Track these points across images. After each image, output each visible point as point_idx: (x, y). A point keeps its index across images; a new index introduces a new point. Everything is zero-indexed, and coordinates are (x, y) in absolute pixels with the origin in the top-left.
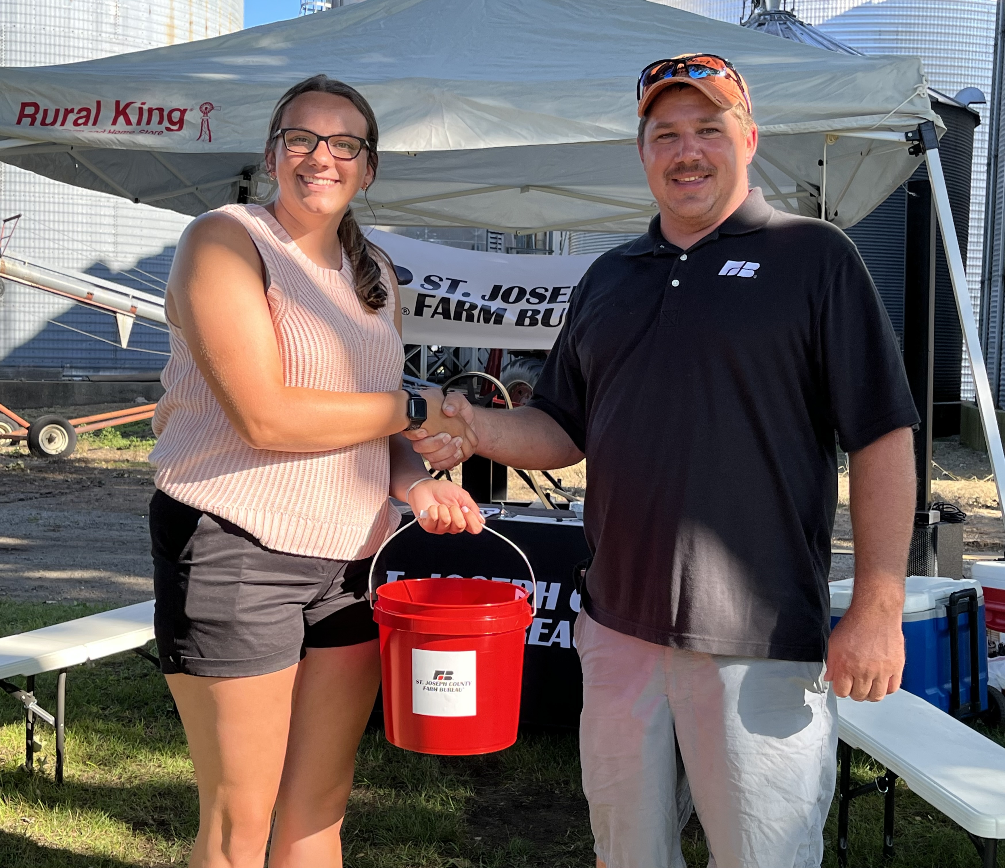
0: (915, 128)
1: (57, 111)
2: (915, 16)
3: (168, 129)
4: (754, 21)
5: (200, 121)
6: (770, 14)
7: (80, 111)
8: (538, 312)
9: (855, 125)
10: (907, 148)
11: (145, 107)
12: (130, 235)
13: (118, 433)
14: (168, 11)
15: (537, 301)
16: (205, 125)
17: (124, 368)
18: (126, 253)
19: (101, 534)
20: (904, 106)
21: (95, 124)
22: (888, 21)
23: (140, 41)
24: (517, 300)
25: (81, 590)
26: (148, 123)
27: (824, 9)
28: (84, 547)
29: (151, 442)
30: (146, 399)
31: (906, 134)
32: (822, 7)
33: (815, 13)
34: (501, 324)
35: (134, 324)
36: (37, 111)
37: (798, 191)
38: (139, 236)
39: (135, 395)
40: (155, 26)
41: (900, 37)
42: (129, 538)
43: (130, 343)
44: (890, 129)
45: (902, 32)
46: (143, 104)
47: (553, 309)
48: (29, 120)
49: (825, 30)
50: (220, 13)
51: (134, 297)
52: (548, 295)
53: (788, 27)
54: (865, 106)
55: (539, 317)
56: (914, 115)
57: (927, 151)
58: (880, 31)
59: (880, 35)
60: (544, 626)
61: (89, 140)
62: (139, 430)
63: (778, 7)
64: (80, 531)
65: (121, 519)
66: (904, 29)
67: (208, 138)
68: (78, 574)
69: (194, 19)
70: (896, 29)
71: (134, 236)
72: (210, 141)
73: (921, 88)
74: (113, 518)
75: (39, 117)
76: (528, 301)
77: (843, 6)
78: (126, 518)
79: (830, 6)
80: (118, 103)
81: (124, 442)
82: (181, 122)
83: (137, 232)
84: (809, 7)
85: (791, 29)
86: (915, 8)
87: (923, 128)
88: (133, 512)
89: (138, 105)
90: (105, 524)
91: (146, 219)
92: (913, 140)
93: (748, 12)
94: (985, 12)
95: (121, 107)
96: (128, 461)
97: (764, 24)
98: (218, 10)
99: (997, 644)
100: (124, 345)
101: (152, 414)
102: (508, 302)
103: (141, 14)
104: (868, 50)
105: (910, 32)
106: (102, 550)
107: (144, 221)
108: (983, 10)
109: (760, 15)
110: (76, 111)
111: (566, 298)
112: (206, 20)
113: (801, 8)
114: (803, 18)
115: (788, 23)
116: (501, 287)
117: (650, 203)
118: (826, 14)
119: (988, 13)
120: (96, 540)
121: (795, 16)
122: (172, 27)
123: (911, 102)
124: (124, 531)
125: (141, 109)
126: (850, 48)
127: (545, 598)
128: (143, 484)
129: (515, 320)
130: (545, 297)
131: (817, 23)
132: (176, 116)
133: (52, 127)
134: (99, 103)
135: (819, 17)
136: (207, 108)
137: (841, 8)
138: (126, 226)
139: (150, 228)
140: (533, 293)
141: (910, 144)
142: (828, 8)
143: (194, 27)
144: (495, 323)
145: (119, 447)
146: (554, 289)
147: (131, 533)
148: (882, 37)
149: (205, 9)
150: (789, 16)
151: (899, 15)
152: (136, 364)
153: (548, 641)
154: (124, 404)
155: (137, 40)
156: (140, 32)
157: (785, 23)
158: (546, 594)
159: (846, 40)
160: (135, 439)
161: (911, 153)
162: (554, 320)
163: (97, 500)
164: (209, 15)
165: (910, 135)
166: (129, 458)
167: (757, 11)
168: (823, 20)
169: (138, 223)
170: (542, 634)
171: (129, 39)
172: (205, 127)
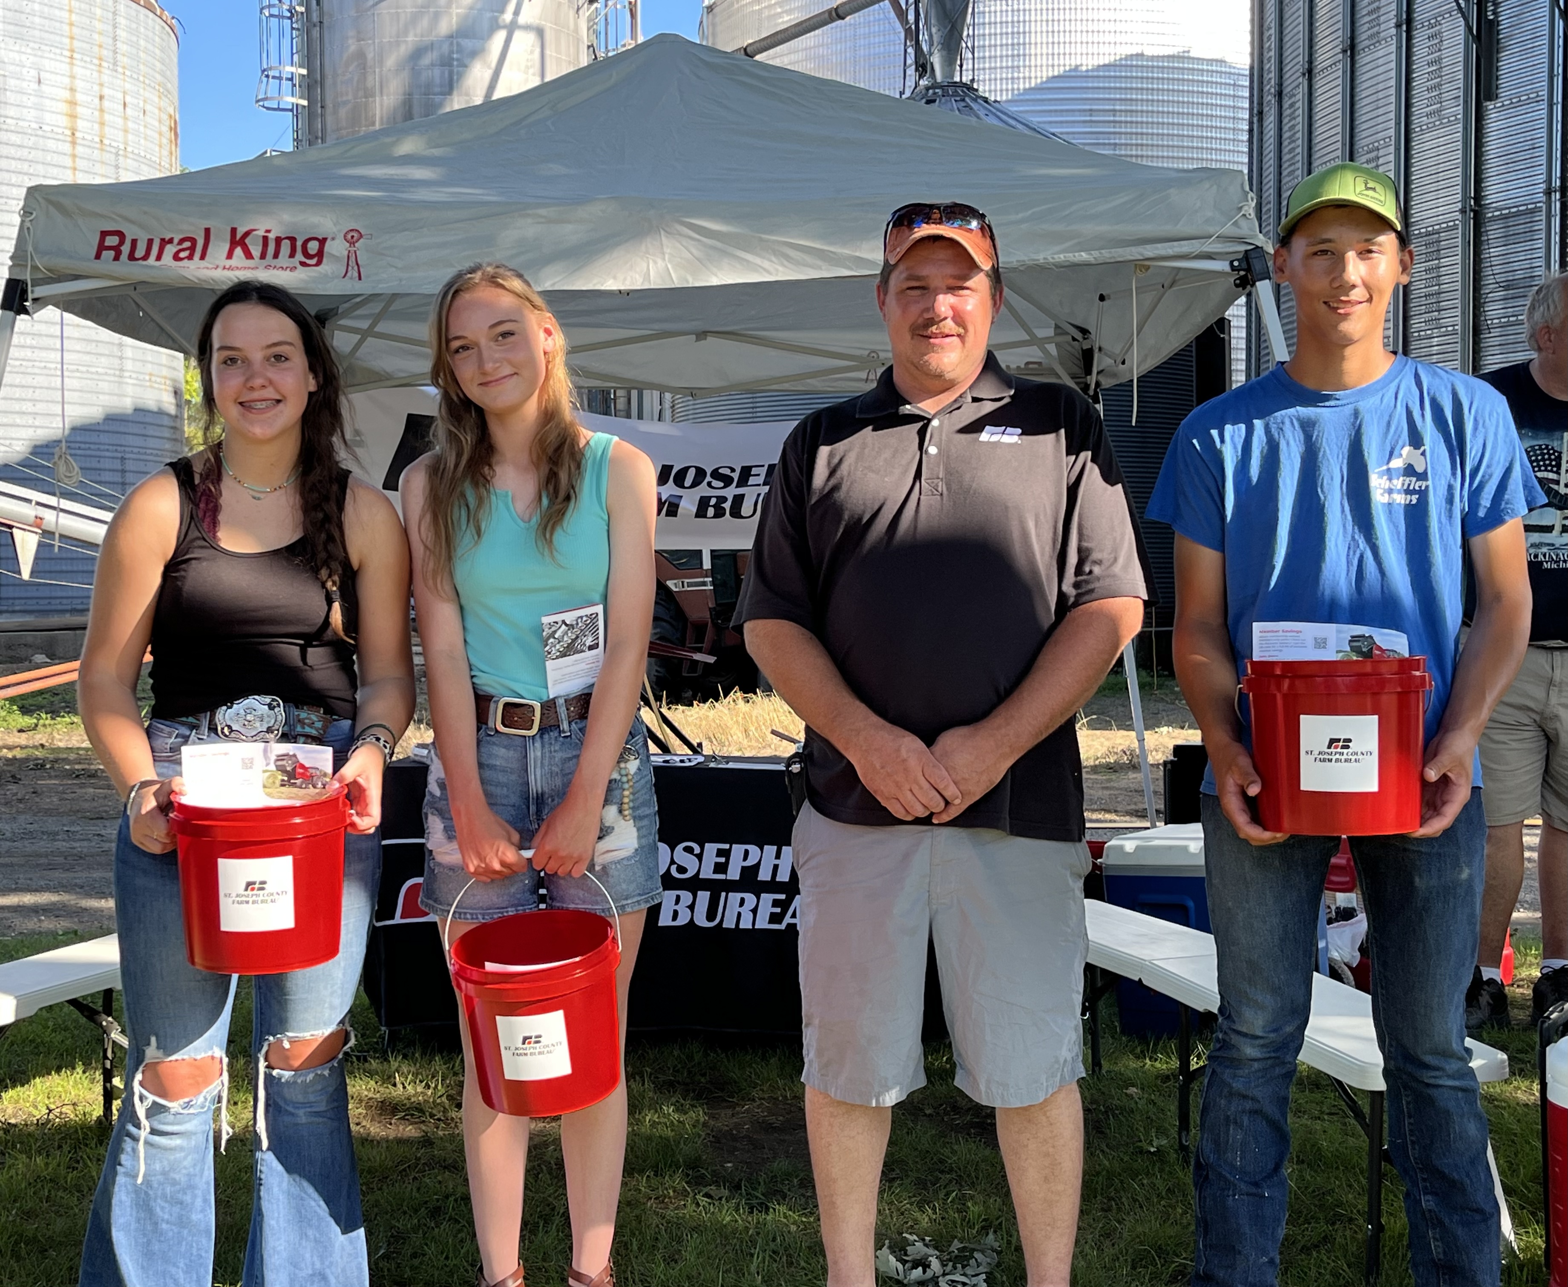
0: (1240, 256)
1: (150, 242)
2: (1137, 89)
3: (303, 264)
4: (920, 96)
5: (346, 253)
6: (941, 87)
7: (182, 241)
8: (724, 499)
9: (1170, 252)
10: (1232, 280)
11: (272, 236)
12: (18, 413)
13: (15, 708)
14: (67, 80)
15: (721, 484)
16: (353, 259)
17: (14, 612)
18: (12, 439)
19: (43, 845)
20: (1228, 229)
21: (202, 258)
22: (1101, 96)
23: (26, 124)
24: (695, 484)
25: (40, 921)
26: (276, 256)
27: (1013, 78)
28: (23, 865)
29: (67, 719)
30: (48, 656)
31: (1231, 263)
32: (1010, 76)
33: (1001, 84)
34: (675, 516)
35: (40, 545)
36: (122, 242)
37: (1056, 334)
38: (30, 413)
39: (30, 651)
40: (47, 102)
41: (1117, 119)
42: (85, 850)
43: (33, 573)
44: (1209, 256)
45: (1121, 111)
46: (268, 231)
47: (743, 496)
48: (112, 253)
49: (1016, 109)
50: (144, 83)
51: (38, 504)
52: (736, 476)
53: (967, 106)
54: (1183, 228)
55: (727, 506)
56: (1240, 240)
57: (1258, 284)
58: (1091, 110)
59: (1091, 115)
60: (776, 903)
61: (199, 279)
62: (45, 702)
63: (952, 77)
64: (8, 843)
65: (64, 825)
66: (1123, 108)
67: (356, 274)
68: (28, 899)
69: (106, 91)
70: (1111, 107)
71: (24, 413)
72: (360, 278)
73: (1246, 208)
74: (52, 824)
75: (126, 249)
76: (709, 484)
77: (1039, 74)
78: (72, 823)
79: (1021, 75)
80: (234, 231)
81: (28, 721)
82: (320, 254)
83: (28, 407)
84: (993, 76)
85: (971, 109)
86: (1137, 77)
87: (1253, 255)
88: (79, 815)
89: (261, 233)
90: (43, 833)
91: (41, 388)
92: (1239, 270)
93: (910, 83)
94: (1230, 84)
95: (238, 236)
96: (42, 746)
97: (934, 101)
98: (141, 79)
99: (1333, 908)
100: (26, 575)
101: (74, 676)
102: (683, 487)
103: (25, 84)
104: (1076, 136)
105: (1131, 111)
106: (51, 867)
107: (38, 391)
108: (1228, 81)
109: (927, 89)
110: (176, 241)
111: (761, 480)
112: (124, 93)
113: (981, 77)
114: (985, 91)
115: (967, 99)
116: (672, 467)
117: (867, 352)
118: (1016, 86)
119: (1234, 85)
120: (39, 856)
121: (977, 90)
122: (73, 103)
123: (1236, 224)
124: (74, 840)
125: (265, 239)
126: (1054, 134)
127: (776, 867)
128: (77, 776)
129: (694, 510)
130: (732, 479)
131: (1004, 98)
132: (313, 247)
133: (144, 263)
134: (207, 231)
135: (1007, 90)
136: (353, 237)
137: (1036, 78)
138: (11, 399)
139: (47, 401)
140: (716, 474)
141: (1236, 275)
142: (1018, 78)
143: (106, 104)
144: (667, 515)
145: (19, 727)
146: (743, 468)
147: (85, 844)
148: (1094, 119)
149: (122, 77)
150: (968, 89)
151: (1115, 88)
152: (32, 605)
153: (780, 923)
154: (15, 666)
155: (21, 123)
156: (25, 111)
157: (963, 100)
158: (777, 862)
159: (1045, 122)
160: (44, 716)
161: (1237, 286)
162: (747, 508)
163: (20, 801)
164: (128, 86)
165: (1236, 264)
166: (43, 742)
167: (923, 82)
168: (1013, 94)
169: (29, 394)
170: (772, 914)
171: (8, 121)
172: (352, 263)
